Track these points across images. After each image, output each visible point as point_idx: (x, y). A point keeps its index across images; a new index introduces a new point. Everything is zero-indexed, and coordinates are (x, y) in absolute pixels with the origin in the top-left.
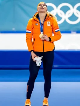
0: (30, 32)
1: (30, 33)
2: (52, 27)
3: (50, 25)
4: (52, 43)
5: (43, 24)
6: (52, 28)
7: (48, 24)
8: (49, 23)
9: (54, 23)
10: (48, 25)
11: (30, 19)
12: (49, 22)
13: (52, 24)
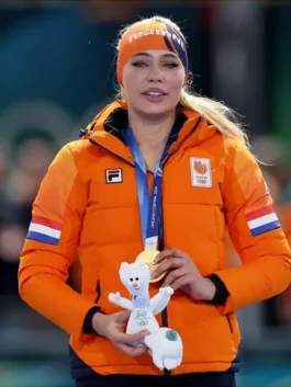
0: (56, 234)
1: (54, 241)
2: (224, 199)
3: (208, 184)
4: (224, 320)
5: (158, 181)
6: (224, 210)
7: (195, 174)
8: (200, 169)
9: (237, 169)
10: (195, 183)
11: (65, 149)
12: (206, 162)
13: (222, 180)
